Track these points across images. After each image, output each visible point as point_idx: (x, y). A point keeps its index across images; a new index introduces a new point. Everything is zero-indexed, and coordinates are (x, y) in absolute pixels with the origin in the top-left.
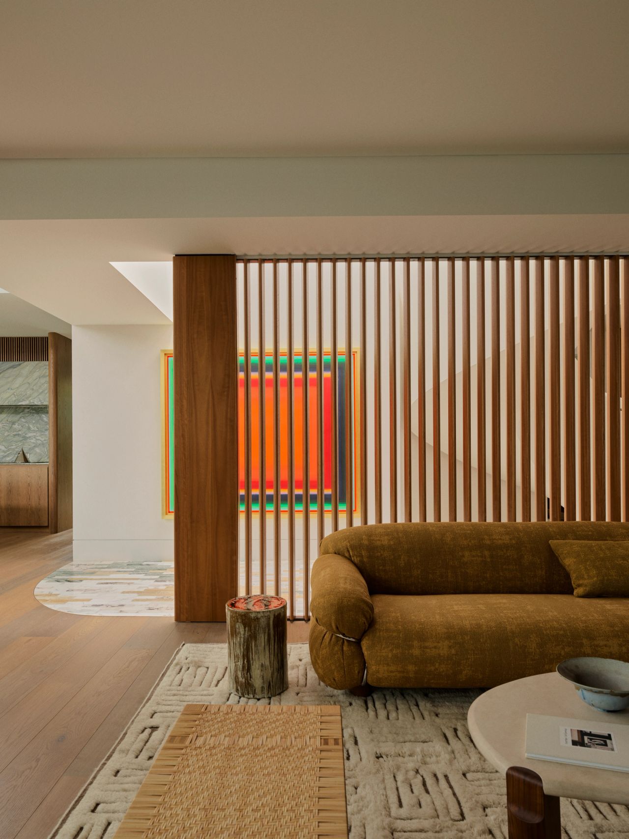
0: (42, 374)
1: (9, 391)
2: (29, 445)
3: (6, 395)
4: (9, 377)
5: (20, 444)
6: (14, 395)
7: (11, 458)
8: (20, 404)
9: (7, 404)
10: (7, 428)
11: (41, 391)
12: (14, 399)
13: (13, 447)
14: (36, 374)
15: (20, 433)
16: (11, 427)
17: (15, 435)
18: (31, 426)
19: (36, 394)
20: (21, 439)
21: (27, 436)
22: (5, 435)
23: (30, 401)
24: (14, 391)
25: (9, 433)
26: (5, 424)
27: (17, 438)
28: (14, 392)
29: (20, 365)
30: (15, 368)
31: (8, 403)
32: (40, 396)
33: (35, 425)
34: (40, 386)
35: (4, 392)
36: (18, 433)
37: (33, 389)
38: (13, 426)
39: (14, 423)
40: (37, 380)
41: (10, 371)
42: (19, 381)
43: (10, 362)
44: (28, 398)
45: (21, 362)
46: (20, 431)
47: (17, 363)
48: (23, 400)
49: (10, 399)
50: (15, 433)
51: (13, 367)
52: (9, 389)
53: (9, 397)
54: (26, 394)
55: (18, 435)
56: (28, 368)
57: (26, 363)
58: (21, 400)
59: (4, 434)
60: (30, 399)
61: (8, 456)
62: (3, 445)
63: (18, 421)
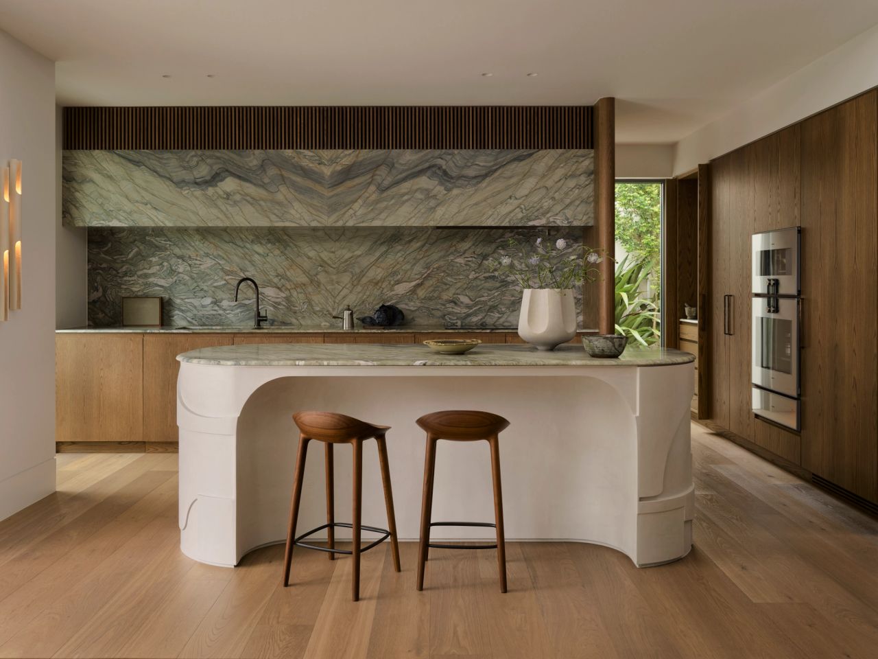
0: (570, 173)
1: (511, 201)
2: (513, 296)
3: (504, 210)
4: (511, 177)
5: (496, 294)
6: (521, 208)
7: (480, 318)
8: (531, 224)
9: (508, 225)
10: (473, 265)
11: (568, 201)
12: (520, 215)
13: (482, 299)
14: (560, 172)
15: (496, 274)
16: (480, 265)
17: (486, 278)
18: (516, 263)
19: (558, 208)
20: (498, 285)
21: (509, 279)
22: (470, 277)
23: (548, 218)
24: (520, 201)
25: (477, 275)
26: (470, 259)
27: (489, 284)
28: (520, 204)
29: (530, 155)
30: (522, 160)
31: (509, 222)
32: (566, 211)
33: (522, 261)
34: (567, 194)
35: (502, 203)
36: (493, 274)
37: (553, 198)
38: (484, 262)
39: (485, 257)
40: (562, 182)
41: (513, 165)
42: (530, 183)
43: (513, 150)
44: (544, 214)
45: (532, 151)
46: (495, 270)
47: (524, 152)
48: (537, 218)
49: (512, 215)
50: (487, 275)
51: (519, 159)
52: (510, 197)
53: (511, 212)
54: (542, 207)
55: (493, 278)
56: (545, 160)
57: (542, 152)
58: (533, 217)
59: (467, 276)
60: (548, 215)
61: (475, 313)
62: (467, 295)
63: (494, 252)
